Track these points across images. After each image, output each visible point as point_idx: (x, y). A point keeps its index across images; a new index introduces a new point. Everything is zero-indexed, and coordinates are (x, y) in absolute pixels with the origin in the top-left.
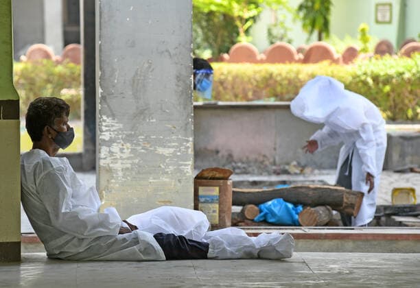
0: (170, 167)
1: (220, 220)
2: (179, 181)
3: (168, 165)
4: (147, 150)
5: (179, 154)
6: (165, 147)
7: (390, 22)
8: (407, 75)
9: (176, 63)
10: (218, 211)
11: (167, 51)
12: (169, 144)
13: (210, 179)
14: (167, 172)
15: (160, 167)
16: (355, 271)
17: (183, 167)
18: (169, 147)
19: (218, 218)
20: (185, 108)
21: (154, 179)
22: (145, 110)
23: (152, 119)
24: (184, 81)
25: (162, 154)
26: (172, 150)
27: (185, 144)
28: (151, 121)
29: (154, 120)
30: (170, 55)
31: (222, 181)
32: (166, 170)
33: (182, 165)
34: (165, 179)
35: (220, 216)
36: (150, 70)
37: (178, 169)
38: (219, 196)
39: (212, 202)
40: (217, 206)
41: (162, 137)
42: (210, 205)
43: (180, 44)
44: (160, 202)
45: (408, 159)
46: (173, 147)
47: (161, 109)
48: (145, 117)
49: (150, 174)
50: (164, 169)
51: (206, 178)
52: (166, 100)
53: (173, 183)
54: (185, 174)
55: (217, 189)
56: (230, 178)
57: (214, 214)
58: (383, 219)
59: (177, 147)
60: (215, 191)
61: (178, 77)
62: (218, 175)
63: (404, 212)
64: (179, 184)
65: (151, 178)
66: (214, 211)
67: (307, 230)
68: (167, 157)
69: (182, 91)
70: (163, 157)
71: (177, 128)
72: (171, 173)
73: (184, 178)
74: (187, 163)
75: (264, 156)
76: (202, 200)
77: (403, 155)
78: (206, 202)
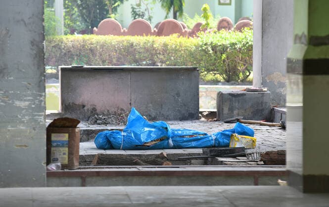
0: (26, 117)
1: (69, 161)
2: (34, 129)
3: (24, 116)
4: (5, 102)
5: (33, 106)
6: (21, 100)
7: (230, 4)
8: (238, 46)
9: (30, 31)
10: (67, 154)
11: (23, 20)
12: (25, 98)
13: (61, 127)
14: (24, 121)
15: (17, 117)
16: (166, 201)
17: (37, 117)
18: (25, 101)
19: (67, 159)
20: (38, 68)
21: (12, 127)
22: (4, 69)
23: (10, 77)
24: (37, 46)
25: (19, 107)
26: (27, 103)
27: (38, 98)
28: (9, 78)
29: (12, 78)
30: (25, 24)
31: (70, 129)
32: (23, 120)
33: (36, 115)
34: (22, 128)
35: (69, 158)
36: (8, 36)
37: (33, 118)
38: (69, 141)
39: (63, 146)
40: (67, 149)
41: (19, 92)
42: (61, 149)
43: (33, 15)
44: (17, 146)
45: (235, 112)
46: (29, 100)
47: (18, 69)
48: (4, 75)
49: (9, 122)
50: (20, 119)
51: (58, 127)
52: (22, 61)
53: (29, 131)
54: (39, 123)
55: (67, 135)
56: (78, 126)
57: (65, 156)
58: (210, 159)
59: (32, 100)
60: (65, 137)
61: (32, 42)
62: (67, 124)
63: (226, 154)
64: (33, 131)
65: (9, 126)
66: (64, 154)
67: (140, 169)
68: (23, 109)
69: (36, 55)
70: (20, 109)
71: (32, 84)
72: (27, 123)
73: (38, 126)
74: (41, 114)
75: (122, 110)
76: (54, 144)
77: (231, 109)
78: (57, 146)
